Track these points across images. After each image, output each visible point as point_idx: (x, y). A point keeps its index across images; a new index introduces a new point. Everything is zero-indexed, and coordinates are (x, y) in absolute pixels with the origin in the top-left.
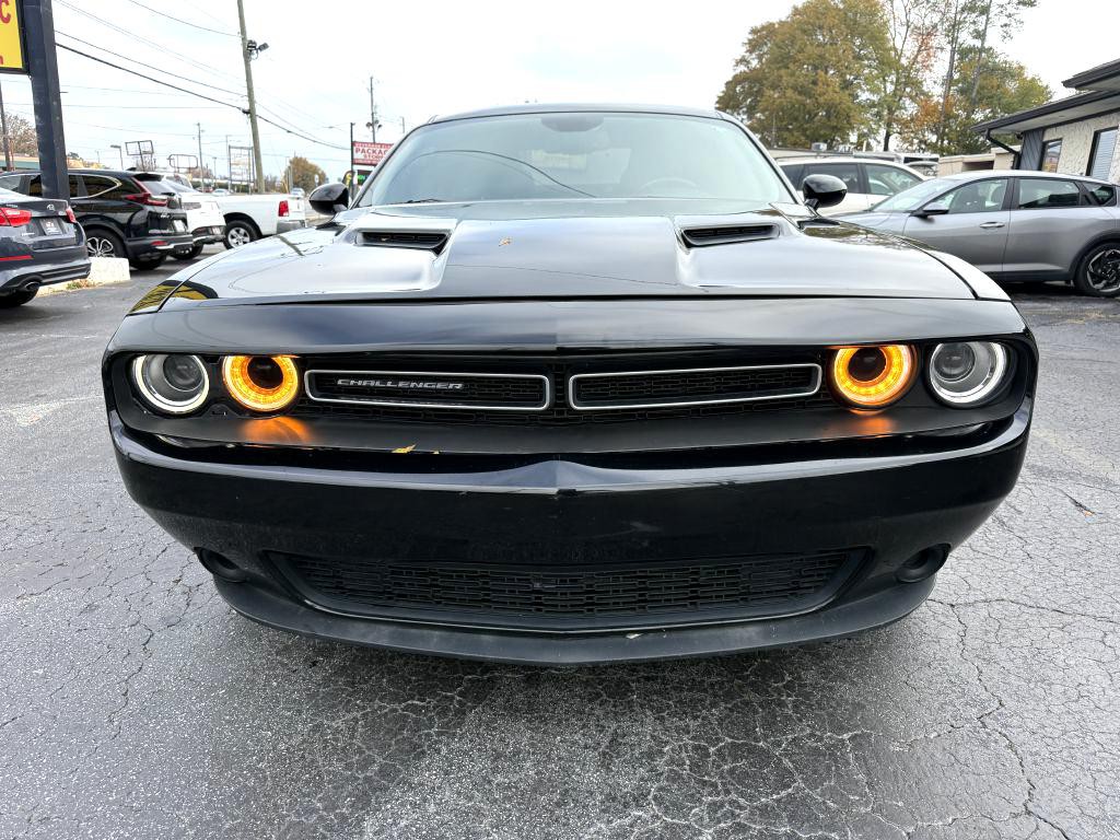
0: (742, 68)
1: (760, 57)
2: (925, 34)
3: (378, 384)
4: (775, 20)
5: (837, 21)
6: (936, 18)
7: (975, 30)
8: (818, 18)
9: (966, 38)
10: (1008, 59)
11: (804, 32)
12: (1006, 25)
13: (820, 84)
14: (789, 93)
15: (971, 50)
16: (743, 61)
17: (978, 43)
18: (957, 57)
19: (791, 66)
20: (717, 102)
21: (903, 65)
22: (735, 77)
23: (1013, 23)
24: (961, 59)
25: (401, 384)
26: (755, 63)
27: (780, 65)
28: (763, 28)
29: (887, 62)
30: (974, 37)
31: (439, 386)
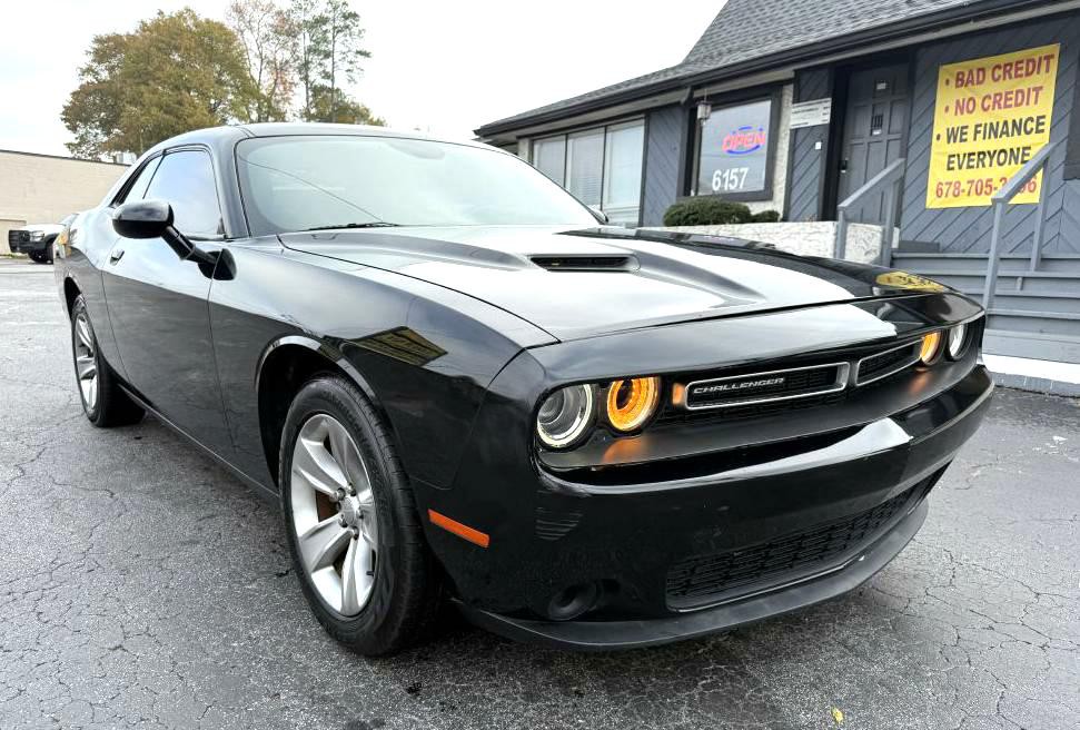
0: (89, 78)
1: (111, 69)
2: (279, 70)
3: (725, 388)
4: (122, 32)
5: (193, 44)
6: (287, 55)
7: (324, 71)
8: (173, 39)
9: (316, 77)
10: (355, 101)
11: (159, 49)
12: (349, 70)
13: (187, 105)
14: (154, 110)
15: (323, 88)
16: (89, 70)
17: (328, 83)
18: (310, 93)
19: (151, 82)
20: (63, 113)
21: (263, 95)
22: (82, 86)
23: (355, 70)
24: (314, 96)
25: (742, 386)
26: (105, 75)
27: (140, 80)
28: (109, 39)
29: (248, 90)
30: (323, 77)
31: (769, 382)
